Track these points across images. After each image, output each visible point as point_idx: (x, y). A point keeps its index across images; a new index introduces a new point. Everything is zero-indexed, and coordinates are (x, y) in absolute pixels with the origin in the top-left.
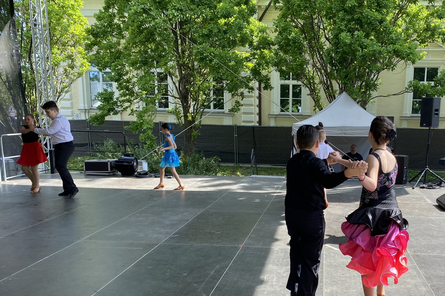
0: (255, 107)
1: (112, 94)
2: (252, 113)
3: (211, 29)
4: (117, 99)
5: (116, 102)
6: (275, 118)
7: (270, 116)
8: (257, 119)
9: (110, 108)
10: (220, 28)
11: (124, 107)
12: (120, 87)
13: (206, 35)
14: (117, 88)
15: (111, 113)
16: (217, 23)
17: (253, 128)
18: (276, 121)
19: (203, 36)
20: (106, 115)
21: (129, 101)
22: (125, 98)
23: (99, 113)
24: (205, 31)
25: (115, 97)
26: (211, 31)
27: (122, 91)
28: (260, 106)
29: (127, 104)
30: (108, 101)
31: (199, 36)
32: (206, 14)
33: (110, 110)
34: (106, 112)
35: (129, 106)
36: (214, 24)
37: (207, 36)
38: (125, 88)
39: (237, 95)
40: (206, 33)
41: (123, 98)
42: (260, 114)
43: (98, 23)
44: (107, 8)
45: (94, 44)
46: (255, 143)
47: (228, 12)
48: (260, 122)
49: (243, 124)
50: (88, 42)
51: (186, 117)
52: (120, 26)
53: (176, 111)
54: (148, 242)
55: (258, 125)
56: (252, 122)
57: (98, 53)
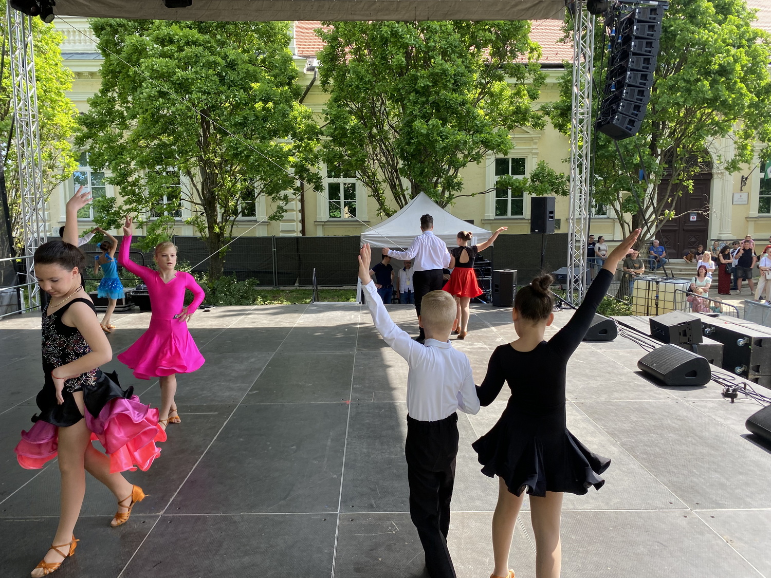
0: (297, 213)
1: (113, 200)
2: (293, 221)
3: (246, 116)
4: (120, 208)
5: (118, 212)
6: (323, 225)
7: (317, 223)
8: (300, 228)
9: (111, 220)
10: (259, 114)
12: (124, 192)
13: (240, 124)
14: (120, 194)
15: (112, 227)
16: (253, 108)
17: (297, 239)
18: (324, 229)
19: (236, 124)
21: (136, 210)
22: (131, 207)
24: (238, 119)
25: (116, 205)
26: (245, 118)
27: (127, 197)
28: (302, 211)
31: (231, 125)
32: (240, 97)
33: (110, 224)
34: (105, 225)
36: (249, 110)
37: (242, 125)
38: (130, 193)
39: (279, 198)
40: (240, 121)
41: (128, 207)
42: (303, 221)
43: (93, 110)
44: (104, 91)
45: (87, 137)
46: (299, 258)
47: (267, 94)
48: (303, 231)
49: (282, 235)
50: (79, 134)
51: (211, 228)
52: (122, 113)
53: (197, 221)
54: (220, 404)
55: (301, 235)
56: (293, 231)
57: (92, 148)
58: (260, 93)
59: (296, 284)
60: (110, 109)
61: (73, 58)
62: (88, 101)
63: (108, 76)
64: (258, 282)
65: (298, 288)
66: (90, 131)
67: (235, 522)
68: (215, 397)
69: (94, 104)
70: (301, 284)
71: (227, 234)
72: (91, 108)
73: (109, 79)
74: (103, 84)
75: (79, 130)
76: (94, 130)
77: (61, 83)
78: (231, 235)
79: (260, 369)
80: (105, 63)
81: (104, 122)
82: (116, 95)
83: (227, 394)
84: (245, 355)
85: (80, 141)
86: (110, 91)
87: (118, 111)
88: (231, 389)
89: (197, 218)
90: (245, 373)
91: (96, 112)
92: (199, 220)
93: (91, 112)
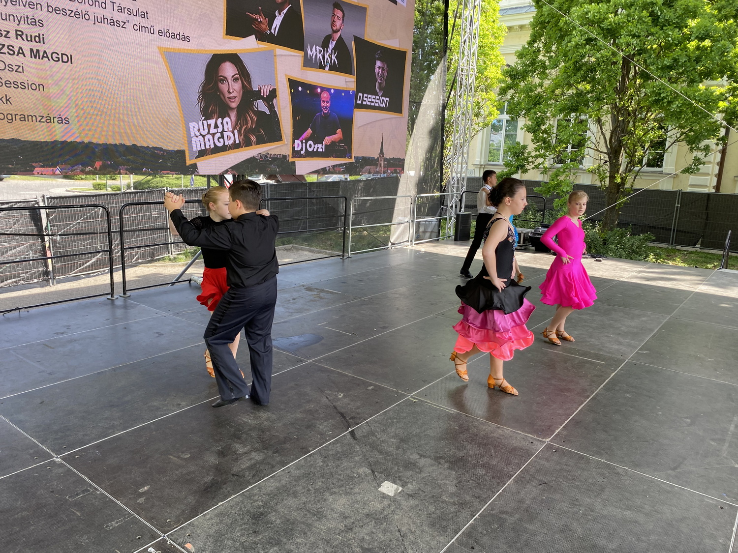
0: (713, 166)
1: (525, 147)
2: (708, 174)
3: (677, 57)
4: (529, 153)
5: (528, 158)
8: (715, 183)
9: (520, 165)
10: (691, 55)
11: (536, 164)
12: (536, 140)
13: (668, 67)
14: (533, 141)
15: (520, 172)
16: (685, 48)
17: (709, 195)
20: (513, 173)
21: (543, 156)
22: (539, 153)
23: (506, 170)
24: (667, 62)
25: (527, 151)
26: (676, 60)
27: (538, 144)
28: (721, 164)
29: (540, 160)
30: (518, 156)
32: (673, 37)
33: (518, 168)
34: (514, 169)
35: (542, 163)
36: (681, 50)
37: (671, 68)
38: (542, 140)
39: (698, 149)
40: (668, 64)
41: (537, 153)
42: (719, 176)
43: (519, 62)
44: (531, 43)
45: (509, 87)
46: (707, 217)
47: (707, 31)
48: (717, 187)
49: (689, 189)
50: (503, 85)
51: (612, 177)
52: (545, 62)
53: (598, 169)
54: (608, 355)
55: (713, 191)
56: (706, 186)
57: (512, 98)
58: (698, 30)
59: (697, 246)
60: (535, 59)
61: (508, 13)
62: (516, 53)
63: (537, 27)
64: (654, 238)
65: (699, 250)
66: (513, 82)
67: (618, 473)
68: (603, 347)
69: (521, 55)
70: (703, 246)
71: (628, 186)
72: (517, 60)
73: (537, 30)
74: (532, 36)
75: (503, 81)
76: (517, 81)
77: (496, 38)
78: (632, 186)
79: (651, 330)
80: (537, 15)
81: (527, 73)
82: (541, 45)
83: (616, 347)
84: (636, 312)
85: (503, 92)
86: (536, 42)
87: (541, 61)
88: (620, 343)
89: (600, 167)
90: (635, 330)
91: (521, 63)
92: (601, 169)
93: (517, 64)
